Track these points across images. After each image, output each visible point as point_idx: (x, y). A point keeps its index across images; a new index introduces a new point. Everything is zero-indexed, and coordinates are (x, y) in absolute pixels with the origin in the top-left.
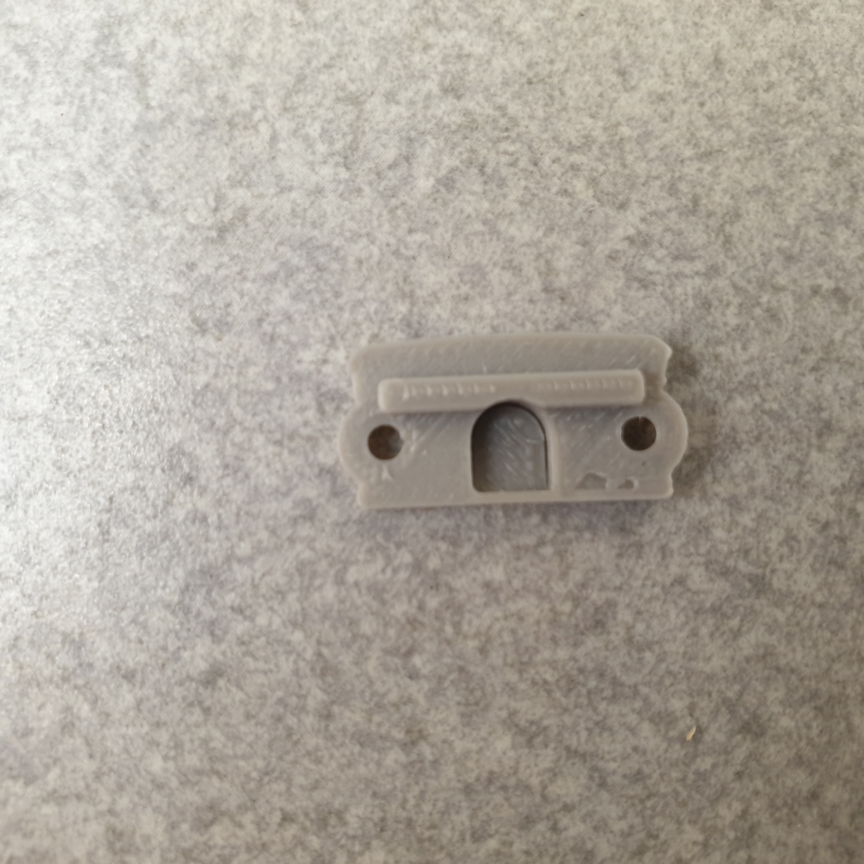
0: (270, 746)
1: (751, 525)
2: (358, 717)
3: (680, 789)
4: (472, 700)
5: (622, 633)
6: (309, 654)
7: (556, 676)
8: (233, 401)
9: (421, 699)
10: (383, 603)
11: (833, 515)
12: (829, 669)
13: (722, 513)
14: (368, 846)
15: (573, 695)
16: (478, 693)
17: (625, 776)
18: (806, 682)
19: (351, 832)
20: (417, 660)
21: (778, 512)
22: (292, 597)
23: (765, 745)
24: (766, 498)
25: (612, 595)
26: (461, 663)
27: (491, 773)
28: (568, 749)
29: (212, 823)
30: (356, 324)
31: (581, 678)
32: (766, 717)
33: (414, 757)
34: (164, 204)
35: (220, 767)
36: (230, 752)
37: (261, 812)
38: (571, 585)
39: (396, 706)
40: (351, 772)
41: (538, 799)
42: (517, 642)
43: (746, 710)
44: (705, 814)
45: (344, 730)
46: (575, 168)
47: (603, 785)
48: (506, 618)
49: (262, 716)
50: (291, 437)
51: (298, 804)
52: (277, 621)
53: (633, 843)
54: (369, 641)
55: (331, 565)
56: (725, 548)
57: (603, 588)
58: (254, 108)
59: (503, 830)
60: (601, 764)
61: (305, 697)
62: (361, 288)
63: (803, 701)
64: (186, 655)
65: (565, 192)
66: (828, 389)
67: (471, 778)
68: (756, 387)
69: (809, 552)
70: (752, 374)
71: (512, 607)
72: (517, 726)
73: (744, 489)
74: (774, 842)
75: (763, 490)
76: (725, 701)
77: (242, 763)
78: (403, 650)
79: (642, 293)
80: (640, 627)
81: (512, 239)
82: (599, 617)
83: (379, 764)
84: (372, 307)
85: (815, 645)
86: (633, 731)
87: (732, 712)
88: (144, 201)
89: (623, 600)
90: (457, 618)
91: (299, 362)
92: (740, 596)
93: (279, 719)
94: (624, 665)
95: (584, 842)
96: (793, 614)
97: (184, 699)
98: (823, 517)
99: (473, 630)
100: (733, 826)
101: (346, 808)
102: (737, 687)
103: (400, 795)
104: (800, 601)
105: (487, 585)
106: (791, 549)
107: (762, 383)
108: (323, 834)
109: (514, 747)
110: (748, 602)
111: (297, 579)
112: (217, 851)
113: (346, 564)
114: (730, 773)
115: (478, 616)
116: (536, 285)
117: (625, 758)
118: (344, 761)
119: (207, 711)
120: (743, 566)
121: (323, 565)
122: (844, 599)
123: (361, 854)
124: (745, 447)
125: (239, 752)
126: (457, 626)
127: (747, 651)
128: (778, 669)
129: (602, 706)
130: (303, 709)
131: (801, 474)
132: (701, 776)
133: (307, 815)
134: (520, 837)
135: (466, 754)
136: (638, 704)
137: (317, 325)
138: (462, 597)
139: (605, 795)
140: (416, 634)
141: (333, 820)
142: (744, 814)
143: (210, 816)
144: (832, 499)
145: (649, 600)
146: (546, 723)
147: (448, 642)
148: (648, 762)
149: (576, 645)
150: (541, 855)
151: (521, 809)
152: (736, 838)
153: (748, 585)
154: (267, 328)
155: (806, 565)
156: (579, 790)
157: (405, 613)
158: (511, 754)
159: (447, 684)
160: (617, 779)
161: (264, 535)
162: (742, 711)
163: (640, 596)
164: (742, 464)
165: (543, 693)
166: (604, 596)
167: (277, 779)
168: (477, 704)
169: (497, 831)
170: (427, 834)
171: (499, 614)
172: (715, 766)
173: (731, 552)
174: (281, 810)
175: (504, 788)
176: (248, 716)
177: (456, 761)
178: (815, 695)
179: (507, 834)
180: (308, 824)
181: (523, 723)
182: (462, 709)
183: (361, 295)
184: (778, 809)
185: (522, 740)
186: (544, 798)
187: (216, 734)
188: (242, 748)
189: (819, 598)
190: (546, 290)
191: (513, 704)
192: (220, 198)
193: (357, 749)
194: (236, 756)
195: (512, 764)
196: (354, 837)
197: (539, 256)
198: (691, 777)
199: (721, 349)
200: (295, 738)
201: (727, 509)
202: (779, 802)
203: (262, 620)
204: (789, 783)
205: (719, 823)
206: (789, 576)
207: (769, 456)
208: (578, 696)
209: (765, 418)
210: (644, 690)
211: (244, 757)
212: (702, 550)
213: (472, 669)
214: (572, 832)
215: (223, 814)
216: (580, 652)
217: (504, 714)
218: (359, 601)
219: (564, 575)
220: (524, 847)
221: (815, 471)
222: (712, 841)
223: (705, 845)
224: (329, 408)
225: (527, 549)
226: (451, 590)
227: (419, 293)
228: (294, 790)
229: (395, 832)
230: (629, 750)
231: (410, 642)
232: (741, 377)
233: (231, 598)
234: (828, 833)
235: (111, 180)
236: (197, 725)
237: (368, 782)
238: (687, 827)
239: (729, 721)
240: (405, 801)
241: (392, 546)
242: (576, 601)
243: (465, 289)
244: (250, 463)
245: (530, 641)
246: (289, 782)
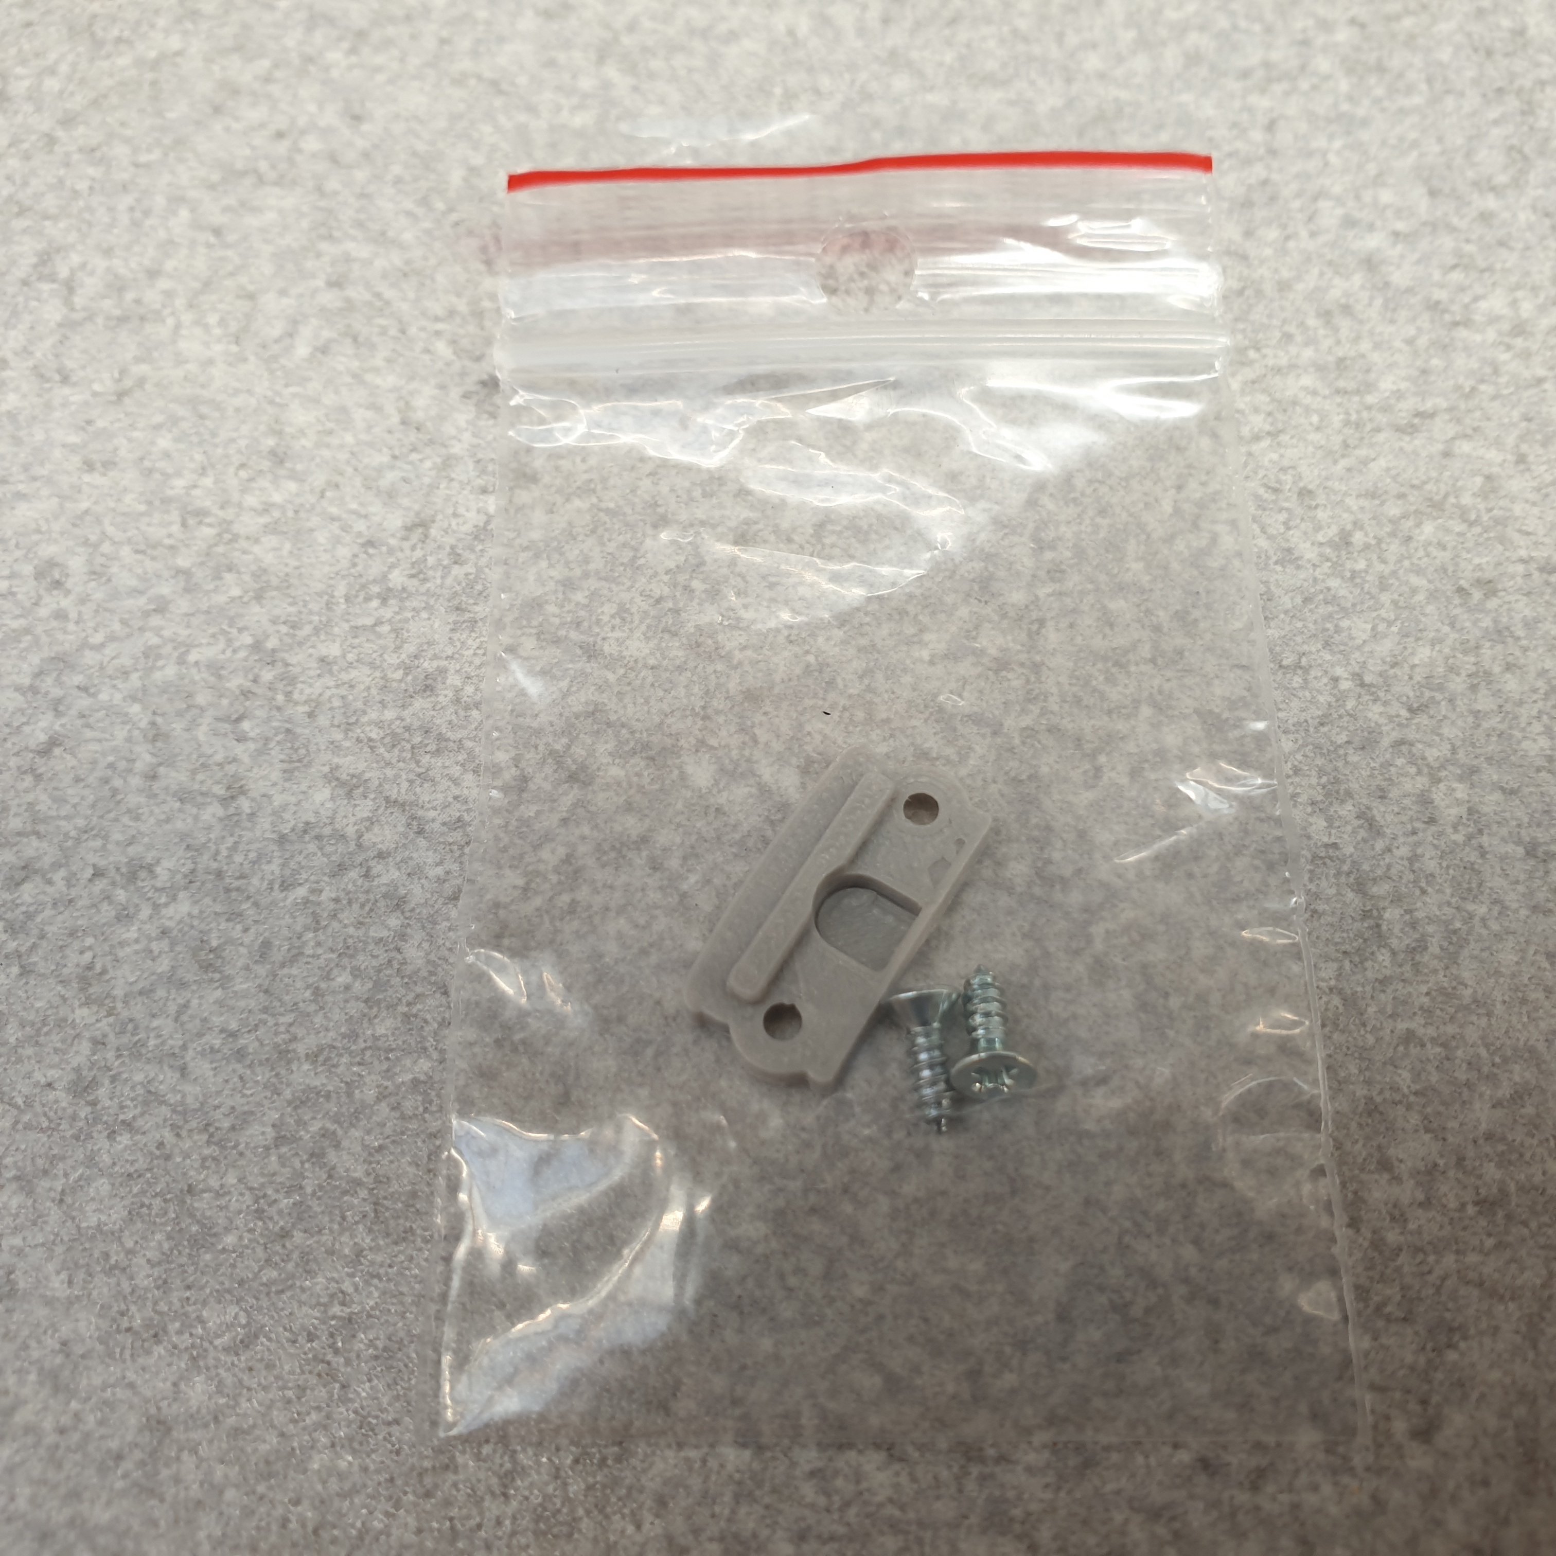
0: (93, 806)
1: (585, 601)
2: (183, 777)
3: (502, 835)
4: (295, 757)
5: (450, 694)
6: (143, 724)
7: (382, 734)
8: (107, 521)
9: (246, 759)
10: (220, 677)
11: (666, 591)
12: (662, 723)
13: (556, 592)
14: (174, 898)
15: (396, 751)
16: (303, 751)
17: (444, 824)
18: (637, 735)
19: (159, 885)
20: (246, 725)
21: (610, 590)
22: (135, 676)
23: (594, 792)
24: (600, 579)
25: (443, 663)
26: (288, 726)
27: (307, 823)
28: (387, 799)
29: (23, 880)
30: (227, 456)
31: (407, 735)
32: (595, 767)
33: (232, 810)
34: (74, 379)
35: (41, 828)
36: (54, 813)
37: (74, 868)
38: (403, 656)
39: (220, 765)
40: (168, 827)
41: (352, 846)
42: (346, 706)
43: (574, 761)
44: (527, 859)
45: (166, 789)
46: (438, 333)
47: (420, 832)
48: (337, 686)
49: (91, 780)
50: (154, 547)
51: (111, 859)
52: (118, 697)
53: (448, 889)
54: (202, 709)
55: (175, 648)
56: (557, 621)
57: (435, 657)
58: (164, 306)
59: (313, 878)
60: (420, 813)
61: (133, 761)
62: (236, 430)
63: (634, 752)
64: (27, 729)
65: (427, 351)
66: (665, 489)
67: (286, 829)
68: (594, 491)
69: (641, 622)
70: (591, 481)
71: (344, 677)
72: (337, 779)
73: (578, 572)
74: (599, 885)
75: (597, 572)
76: (552, 753)
77: (63, 823)
78: (234, 717)
79: (491, 422)
80: (469, 690)
81: (378, 387)
82: (429, 682)
83: (196, 818)
84: (243, 443)
85: (647, 702)
86: (456, 782)
87: (559, 763)
88: (57, 377)
89: (453, 666)
90: (289, 689)
91: (172, 488)
92: (571, 661)
93: (106, 781)
94: (450, 722)
95: (396, 888)
96: (624, 675)
97: (19, 768)
98: (657, 593)
99: (304, 698)
100: (556, 870)
101: (158, 862)
102: (565, 740)
103: (213, 847)
104: (631, 664)
105: (322, 660)
106: (623, 619)
107: (599, 487)
108: (132, 888)
109: (332, 799)
110: (579, 665)
111: (142, 660)
112: (24, 909)
113: (189, 646)
114: (555, 819)
115: (311, 686)
116: (395, 419)
117: (446, 806)
118: (163, 817)
119: (38, 778)
120: (573, 635)
121: (168, 649)
122: (678, 662)
123: (166, 905)
124: (580, 538)
125: (63, 813)
126: (288, 694)
127: (578, 708)
128: (609, 724)
129: (425, 760)
130: (130, 771)
131: (635, 558)
132: (525, 822)
133: (118, 869)
134: (330, 884)
135: (284, 807)
136: (461, 757)
137: (192, 459)
138: (296, 670)
139: (422, 842)
140: (248, 703)
141: (143, 874)
142: (568, 859)
143: (23, 874)
144: (666, 578)
145: (480, 667)
146: (367, 776)
147: (279, 709)
148: (468, 810)
149: (403, 706)
150: (350, 902)
151: (333, 858)
152: (560, 883)
153: (579, 652)
154: (147, 464)
155: (638, 634)
156: (396, 837)
157: (239, 686)
158: (329, 805)
159: (272, 744)
160: (436, 826)
161: (117, 626)
162: (569, 761)
163: (471, 663)
164: (577, 552)
165: (366, 749)
166: (435, 664)
167: (95, 836)
168: (299, 761)
169: (307, 880)
170: (237, 883)
171: (332, 684)
172: (538, 813)
173: (563, 624)
174: (94, 866)
175: (318, 837)
176: (78, 780)
177: (274, 813)
178: (646, 746)
179: (317, 882)
180: (118, 878)
181: (344, 777)
182: (285, 766)
183: (235, 435)
184: (605, 853)
185: (341, 792)
186: (359, 846)
187: (44, 797)
188: (66, 810)
189: (652, 662)
190: (404, 422)
191: (336, 760)
192: (123, 372)
193: (178, 804)
194: (59, 817)
195: (329, 814)
196: (163, 889)
197: (400, 398)
198: (514, 823)
199: (562, 462)
200: (119, 797)
201: (561, 588)
202: (606, 846)
203: (103, 697)
204: (618, 828)
205: (542, 867)
206: (620, 642)
207: (603, 544)
208: (402, 750)
209: (602, 514)
210: (469, 744)
211: (67, 818)
212: (535, 623)
213: (299, 730)
214: (384, 880)
215: (36, 872)
216: (406, 713)
217: (326, 769)
218: (197, 678)
219: (397, 649)
220: (333, 895)
221: (649, 555)
222: (533, 885)
223: (525, 889)
224: (191, 522)
225: (364, 628)
226: (287, 665)
227: (288, 430)
228: (109, 847)
229: (203, 883)
230: (450, 799)
231: (242, 710)
232: (579, 483)
233: (78, 679)
234: (658, 875)
235: (30, 363)
236: (26, 791)
237: (183, 836)
238: (508, 872)
239: (555, 771)
240: (217, 853)
241: (234, 631)
242: (407, 670)
243: (330, 425)
244: (114, 569)
245: (359, 705)
246: (106, 838)
